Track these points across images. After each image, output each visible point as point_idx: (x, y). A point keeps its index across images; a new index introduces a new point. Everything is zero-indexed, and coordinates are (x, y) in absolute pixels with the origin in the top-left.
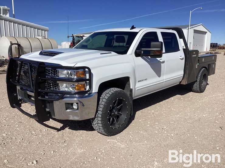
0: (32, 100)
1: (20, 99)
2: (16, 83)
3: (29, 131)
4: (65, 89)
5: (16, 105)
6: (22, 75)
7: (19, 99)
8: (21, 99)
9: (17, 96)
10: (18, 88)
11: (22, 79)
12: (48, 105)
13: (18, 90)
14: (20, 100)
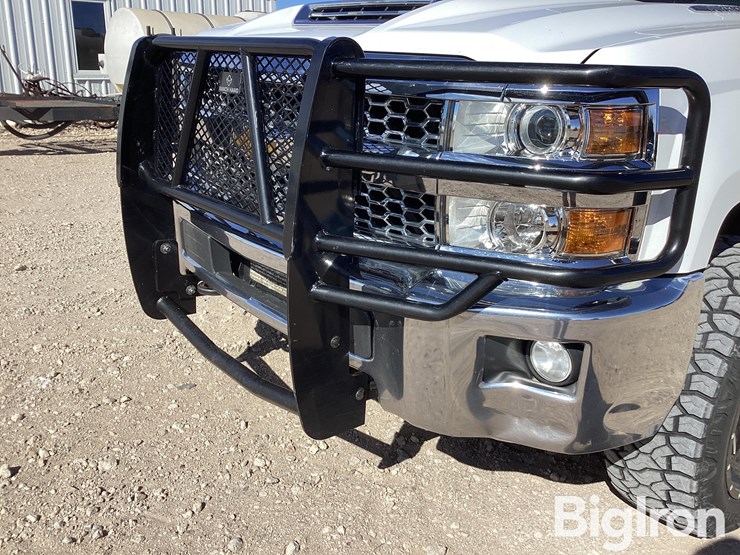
0: (252, 282)
1: (188, 271)
2: (169, 184)
3: (232, 449)
4: (484, 238)
5: (170, 301)
6: (202, 143)
7: (183, 273)
8: (193, 270)
9: (174, 255)
10: (181, 212)
11: (200, 165)
12: (361, 333)
13: (181, 224)
14: (192, 278)
